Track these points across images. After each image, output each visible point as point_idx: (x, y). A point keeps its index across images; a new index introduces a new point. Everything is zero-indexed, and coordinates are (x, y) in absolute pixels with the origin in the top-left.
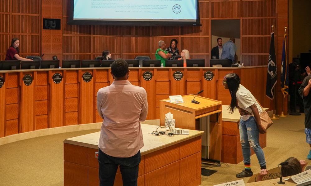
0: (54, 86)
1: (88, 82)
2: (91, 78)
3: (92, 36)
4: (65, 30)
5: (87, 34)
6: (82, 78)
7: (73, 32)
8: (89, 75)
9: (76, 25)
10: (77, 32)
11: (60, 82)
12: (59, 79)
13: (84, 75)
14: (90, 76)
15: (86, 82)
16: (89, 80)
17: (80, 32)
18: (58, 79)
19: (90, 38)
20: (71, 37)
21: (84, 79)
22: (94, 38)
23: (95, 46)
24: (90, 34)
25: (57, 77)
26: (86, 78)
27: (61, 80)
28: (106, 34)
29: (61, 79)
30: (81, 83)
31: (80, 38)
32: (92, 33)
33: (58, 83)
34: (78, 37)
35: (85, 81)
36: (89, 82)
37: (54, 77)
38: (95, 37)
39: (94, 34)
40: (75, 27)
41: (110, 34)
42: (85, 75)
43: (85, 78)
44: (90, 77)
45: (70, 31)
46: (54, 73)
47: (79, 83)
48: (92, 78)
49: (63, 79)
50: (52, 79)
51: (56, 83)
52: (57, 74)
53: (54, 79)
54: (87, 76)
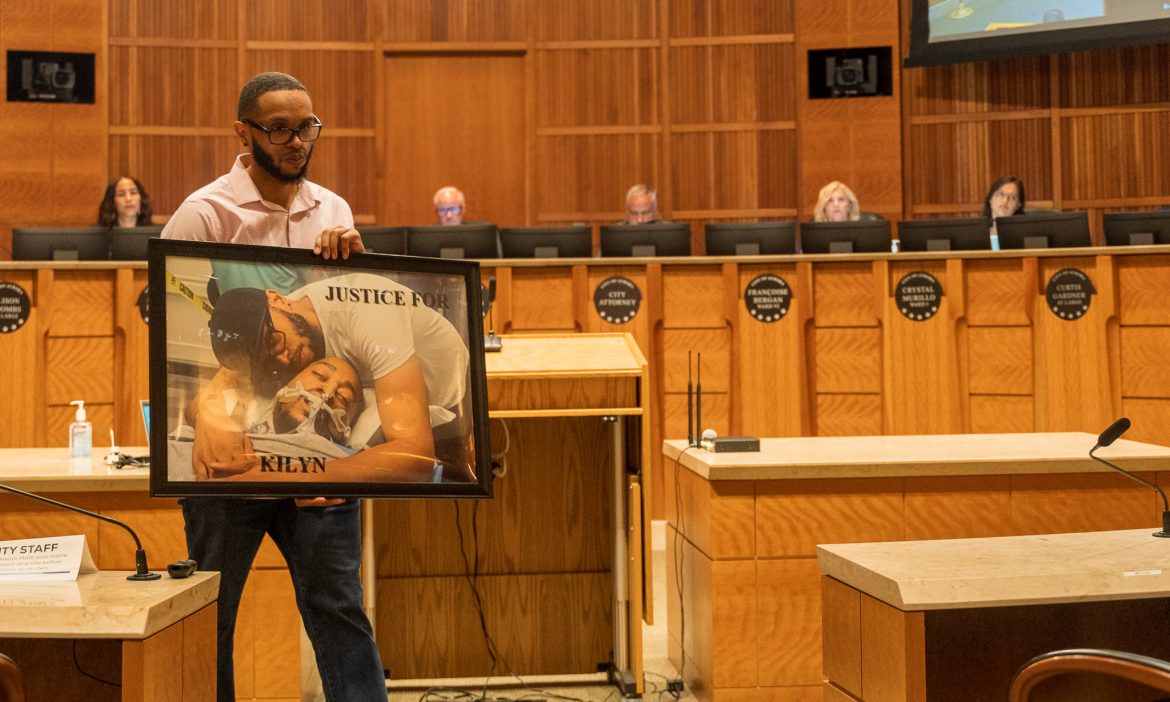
2: (786, 304)
3: (1056, 114)
4: (919, 95)
5: (1028, 104)
6: (742, 303)
7: (957, 103)
8: (776, 286)
9: (971, 66)
10: (979, 99)
11: (630, 318)
12: (627, 303)
13: (749, 287)
14: (784, 292)
15: (764, 320)
17: (995, 100)
18: (619, 302)
19: (1046, 123)
20: (951, 127)
21: (750, 305)
22: (1066, 123)
23: (1070, 164)
24: (1046, 104)
25: (617, 294)
26: (763, 302)
27: (636, 308)
28: (1128, 101)
29: (638, 305)
30: (738, 325)
31: (995, 127)
32: (1055, 98)
34: (986, 124)
35: (756, 316)
36: (779, 325)
37: (600, 294)
38: (1068, 119)
39: (1065, 103)
40: (968, 75)
41: (1146, 101)
42: (758, 288)
43: (756, 300)
44: (783, 296)
45: (944, 98)
46: (603, 279)
47: (730, 325)
48: (794, 302)
49: (644, 304)
50: (591, 305)
51: (613, 322)
52: (614, 281)
53: (602, 303)
54: (765, 292)
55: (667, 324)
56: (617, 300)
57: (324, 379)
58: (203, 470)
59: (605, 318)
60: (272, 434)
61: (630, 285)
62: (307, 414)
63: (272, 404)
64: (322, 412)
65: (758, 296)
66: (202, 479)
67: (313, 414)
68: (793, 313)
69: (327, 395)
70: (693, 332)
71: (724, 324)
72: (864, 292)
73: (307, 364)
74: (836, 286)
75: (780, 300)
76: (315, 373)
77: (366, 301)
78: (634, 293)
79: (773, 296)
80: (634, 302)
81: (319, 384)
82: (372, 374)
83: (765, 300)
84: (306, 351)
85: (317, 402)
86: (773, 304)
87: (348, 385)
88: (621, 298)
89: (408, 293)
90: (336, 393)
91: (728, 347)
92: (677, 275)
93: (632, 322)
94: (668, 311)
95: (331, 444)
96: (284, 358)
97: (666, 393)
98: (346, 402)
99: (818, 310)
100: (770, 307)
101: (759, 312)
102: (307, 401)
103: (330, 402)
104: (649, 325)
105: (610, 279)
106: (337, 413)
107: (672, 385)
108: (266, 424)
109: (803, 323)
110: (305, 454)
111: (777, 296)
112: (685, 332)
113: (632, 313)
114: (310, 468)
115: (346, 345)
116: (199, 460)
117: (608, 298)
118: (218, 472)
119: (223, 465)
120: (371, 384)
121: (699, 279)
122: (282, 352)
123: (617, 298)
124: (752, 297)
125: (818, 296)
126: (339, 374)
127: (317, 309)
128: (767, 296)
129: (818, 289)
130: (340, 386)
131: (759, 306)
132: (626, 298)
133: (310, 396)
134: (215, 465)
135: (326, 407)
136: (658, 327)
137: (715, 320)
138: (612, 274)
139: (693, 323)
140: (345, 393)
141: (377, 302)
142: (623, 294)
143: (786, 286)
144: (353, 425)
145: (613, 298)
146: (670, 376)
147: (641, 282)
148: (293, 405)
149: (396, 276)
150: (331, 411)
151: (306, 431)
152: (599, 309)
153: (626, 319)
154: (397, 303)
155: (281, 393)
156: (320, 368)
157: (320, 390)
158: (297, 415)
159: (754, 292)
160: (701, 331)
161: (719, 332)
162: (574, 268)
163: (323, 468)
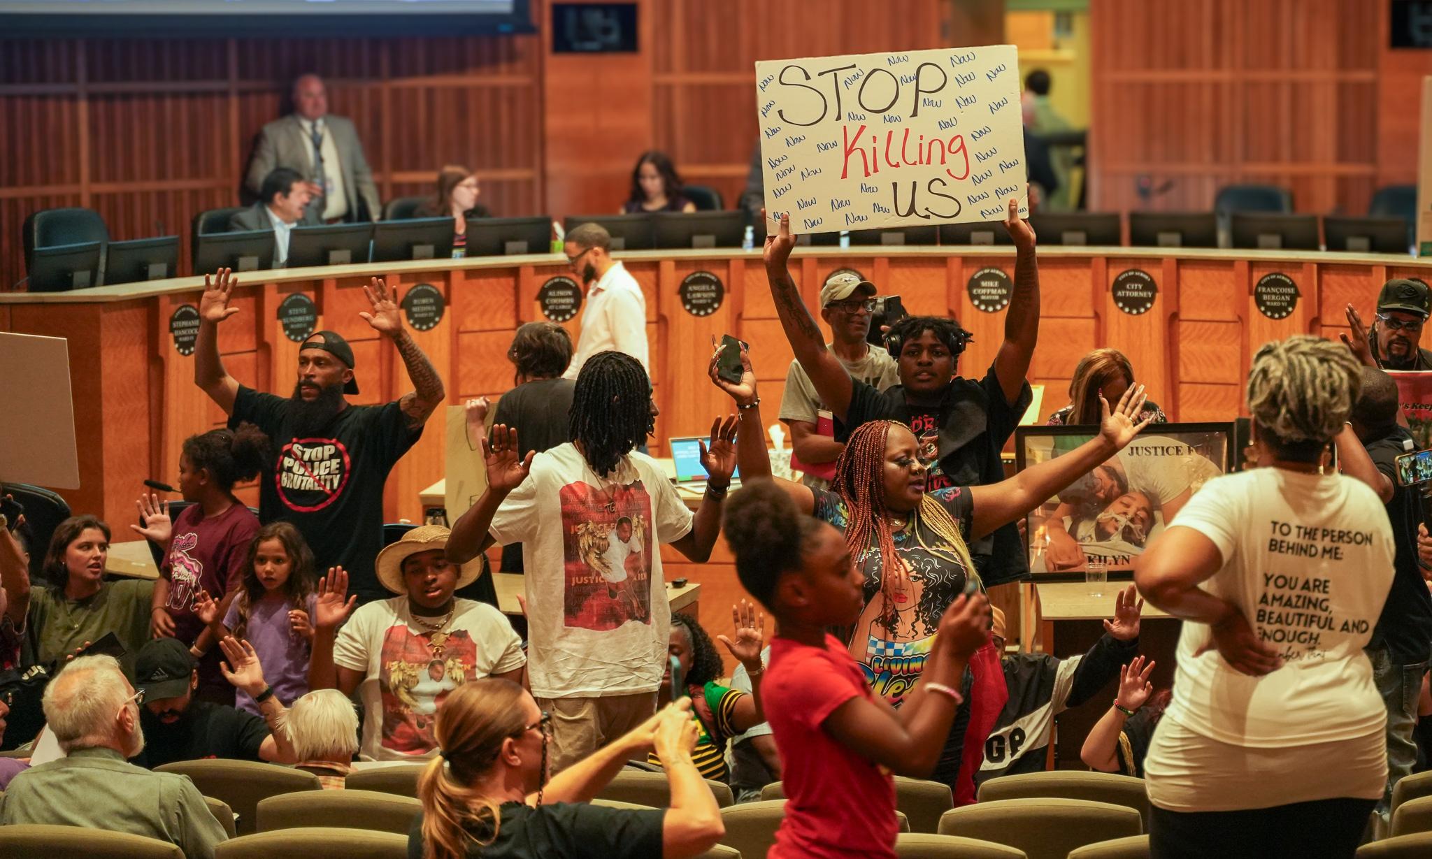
0: (1119, 323)
1: (1281, 317)
2: (1292, 303)
6: (1252, 299)
8: (1285, 285)
11: (1147, 309)
12: (1144, 294)
13: (1259, 284)
14: (1292, 291)
15: (1272, 317)
16: (1285, 309)
18: (1136, 294)
21: (1260, 302)
25: (1134, 286)
26: (1271, 299)
27: (1151, 300)
29: (1153, 296)
30: (1248, 320)
33: (1139, 313)
35: (1264, 313)
36: (1285, 322)
37: (1118, 285)
42: (1267, 285)
43: (1265, 297)
44: (1290, 294)
46: (1122, 270)
47: (1242, 320)
48: (1299, 300)
49: (1159, 296)
50: (1110, 295)
51: (1130, 313)
52: (1131, 273)
53: (1120, 294)
54: (1274, 290)
55: (1183, 316)
56: (1134, 291)
57: (1128, 506)
58: (1051, 566)
59: (1122, 309)
60: (1094, 542)
61: (1146, 277)
62: (1116, 529)
63: (1094, 524)
64: (1126, 527)
65: (1267, 294)
66: (1051, 571)
67: (1121, 528)
68: (1298, 311)
69: (1130, 516)
70: (1207, 325)
71: (1236, 318)
72: (1367, 294)
73: (1117, 497)
74: (1341, 286)
75: (1288, 298)
76: (1122, 503)
77: (1156, 454)
78: (1150, 286)
79: (1281, 294)
80: (1150, 294)
81: (1125, 509)
82: (1160, 501)
83: (1273, 297)
84: (1116, 489)
85: (1123, 521)
86: (1281, 301)
87: (1144, 509)
88: (1138, 290)
89: (1185, 446)
90: (1136, 514)
91: (1239, 340)
92: (1194, 269)
93: (1148, 313)
94: (1183, 301)
95: (1132, 546)
96: (1101, 495)
97: (1181, 382)
98: (1142, 520)
99: (1324, 310)
100: (1279, 304)
101: (1268, 308)
102: (1117, 521)
103: (1132, 520)
104: (1164, 315)
105: (1127, 272)
106: (1137, 527)
107: (1187, 373)
108: (1090, 536)
109: (1308, 322)
110: (1116, 554)
111: (1284, 294)
112: (1200, 324)
113: (1149, 305)
114: (1120, 561)
115: (1142, 483)
116: (1049, 560)
117: (1125, 289)
118: (1061, 567)
119: (1064, 562)
120: (1159, 508)
121: (1214, 274)
122: (1100, 491)
123: (1134, 290)
124: (1262, 294)
125: (1324, 295)
126: (1136, 504)
127: (1122, 462)
128: (1275, 294)
129: (1324, 288)
130: (1138, 510)
131: (1268, 303)
132: (1143, 289)
133: (1119, 517)
134: (1059, 562)
135: (1129, 523)
136: (1173, 319)
137: (1228, 315)
138: (1130, 266)
139: (1208, 316)
140: (1142, 514)
141: (1163, 454)
142: (1140, 286)
143: (1293, 285)
144: (1147, 534)
145: (1130, 290)
146: (1186, 368)
147: (1157, 274)
148: (1107, 523)
149: (1177, 435)
150: (1132, 526)
151: (1116, 539)
152: (1117, 299)
153: (1142, 310)
154: (1177, 453)
155: (1099, 516)
156: (1125, 499)
157: (1125, 513)
158: (1110, 529)
159: (1264, 290)
160: (1215, 324)
161: (1232, 325)
162: (1093, 260)
163: (1128, 561)
